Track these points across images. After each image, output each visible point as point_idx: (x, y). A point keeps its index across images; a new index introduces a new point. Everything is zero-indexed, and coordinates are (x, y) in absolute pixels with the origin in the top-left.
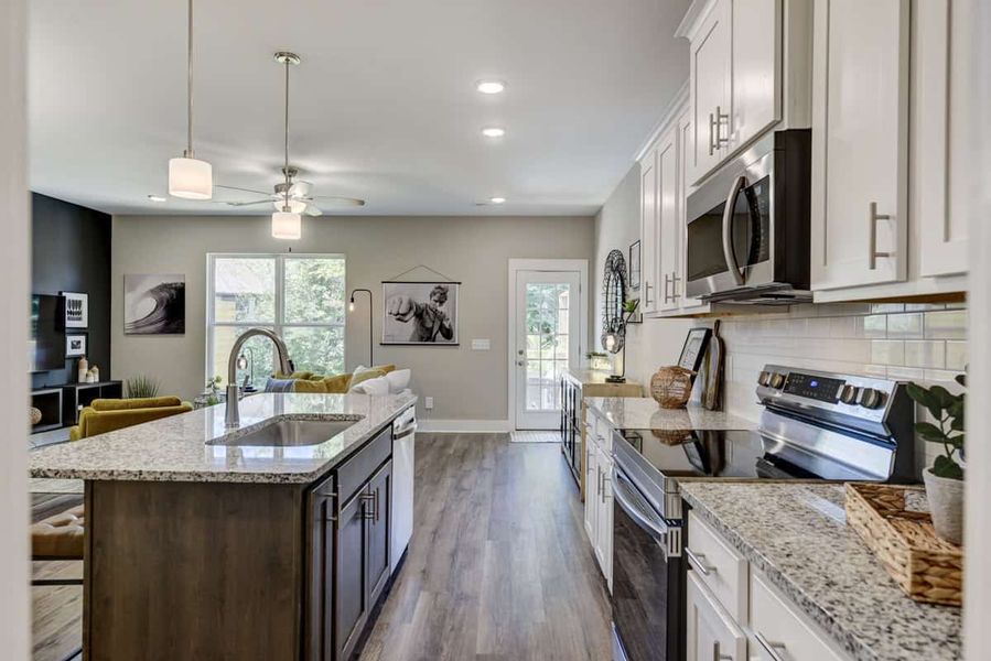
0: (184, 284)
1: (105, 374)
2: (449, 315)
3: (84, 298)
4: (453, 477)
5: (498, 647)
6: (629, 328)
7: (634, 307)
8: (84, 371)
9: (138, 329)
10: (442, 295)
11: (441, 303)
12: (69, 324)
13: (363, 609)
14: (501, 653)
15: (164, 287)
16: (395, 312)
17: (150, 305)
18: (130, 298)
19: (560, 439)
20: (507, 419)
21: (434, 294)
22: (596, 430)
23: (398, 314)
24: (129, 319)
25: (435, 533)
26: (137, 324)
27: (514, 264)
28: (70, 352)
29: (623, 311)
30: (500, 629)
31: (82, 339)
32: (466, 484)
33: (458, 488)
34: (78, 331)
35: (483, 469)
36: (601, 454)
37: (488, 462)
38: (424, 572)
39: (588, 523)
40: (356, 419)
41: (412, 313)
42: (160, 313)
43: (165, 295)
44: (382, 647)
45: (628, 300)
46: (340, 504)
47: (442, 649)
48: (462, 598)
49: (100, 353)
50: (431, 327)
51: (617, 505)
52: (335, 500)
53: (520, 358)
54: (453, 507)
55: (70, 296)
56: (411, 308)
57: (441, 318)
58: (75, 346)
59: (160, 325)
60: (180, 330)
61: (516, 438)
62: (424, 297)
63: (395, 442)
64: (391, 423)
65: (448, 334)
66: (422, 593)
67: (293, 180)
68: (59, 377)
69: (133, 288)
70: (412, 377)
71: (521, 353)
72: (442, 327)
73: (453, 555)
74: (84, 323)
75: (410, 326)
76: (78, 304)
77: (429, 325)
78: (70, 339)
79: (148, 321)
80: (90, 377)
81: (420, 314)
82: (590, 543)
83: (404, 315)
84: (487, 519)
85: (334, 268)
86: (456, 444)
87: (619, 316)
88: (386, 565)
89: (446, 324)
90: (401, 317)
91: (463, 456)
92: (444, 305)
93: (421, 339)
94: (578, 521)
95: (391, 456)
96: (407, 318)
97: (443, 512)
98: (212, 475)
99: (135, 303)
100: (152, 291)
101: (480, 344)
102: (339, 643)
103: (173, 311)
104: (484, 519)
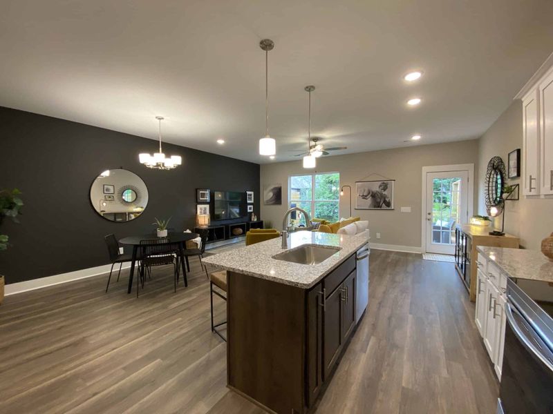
0: (281, 187)
1: (258, 218)
2: (388, 196)
3: (252, 193)
4: (390, 274)
5: (417, 386)
6: (507, 203)
7: (510, 190)
8: (253, 217)
9: (268, 203)
10: (385, 186)
11: (385, 190)
12: (248, 202)
13: (340, 344)
14: (418, 390)
15: (275, 188)
16: (361, 195)
17: (271, 194)
18: (265, 193)
19: (454, 261)
20: (421, 246)
21: (380, 186)
22: (487, 269)
24: (265, 200)
25: (380, 303)
26: (267, 201)
27: (425, 169)
28: (249, 211)
29: (502, 193)
30: (417, 373)
31: (252, 206)
32: (397, 279)
33: (393, 281)
34: (250, 204)
35: (407, 272)
36: (491, 285)
37: (410, 268)
38: (373, 324)
39: (478, 321)
40: (338, 249)
42: (274, 198)
43: (275, 191)
44: (350, 363)
45: (506, 186)
46: (325, 297)
47: (382, 376)
48: (395, 346)
49: (257, 211)
50: (379, 201)
51: (509, 327)
52: (323, 296)
53: (429, 217)
54: (390, 291)
55: (248, 193)
56: (369, 194)
57: (384, 197)
58: (250, 209)
59: (274, 202)
60: (280, 203)
61: (426, 257)
62: (376, 188)
63: (358, 261)
64: (356, 253)
65: (388, 204)
66: (372, 337)
67: (317, 143)
68: (246, 219)
69: (266, 189)
70: (369, 224)
71: (429, 214)
72: (385, 202)
73: (390, 318)
74: (252, 201)
76: (251, 195)
77: (379, 200)
78: (249, 207)
79: (270, 200)
80: (254, 219)
81: (374, 195)
82: (479, 334)
83: (366, 196)
84: (409, 301)
85: (336, 176)
86: (392, 256)
87: (499, 195)
88: (353, 320)
89: (387, 200)
90: (364, 197)
91: (395, 264)
93: (374, 207)
94: (470, 315)
95: (355, 268)
96: (367, 198)
97: (384, 293)
98: (267, 277)
99: (267, 195)
100: (272, 190)
101: (406, 209)
102: (326, 362)
103: (278, 196)
104: (408, 301)
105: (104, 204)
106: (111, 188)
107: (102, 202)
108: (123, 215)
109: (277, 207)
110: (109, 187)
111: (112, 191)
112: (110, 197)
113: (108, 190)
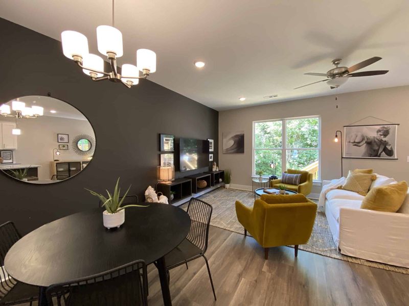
0: (244, 134)
2: (390, 142)
3: (213, 141)
9: (228, 152)
10: (386, 132)
11: (385, 136)
12: (209, 150)
15: (236, 136)
16: (352, 141)
17: (232, 143)
18: (225, 140)
21: (379, 131)
23: (355, 142)
24: (225, 148)
26: (227, 150)
28: (210, 160)
31: (213, 155)
34: (211, 153)
41: (364, 142)
42: (235, 146)
43: (237, 139)
55: (210, 140)
56: (363, 140)
57: (384, 144)
58: (211, 157)
59: (235, 150)
60: (242, 152)
62: (372, 133)
65: (390, 153)
69: (226, 137)
72: (385, 150)
75: (363, 148)
76: (211, 143)
77: (376, 148)
78: (210, 155)
79: (231, 148)
89: (389, 148)
90: (356, 144)
92: (387, 137)
93: (371, 155)
96: (360, 144)
99: (227, 143)
100: (232, 138)
103: (240, 144)
105: (58, 153)
106: (65, 137)
107: (56, 150)
108: (78, 164)
109: (239, 156)
110: (63, 136)
111: (66, 140)
112: (64, 147)
113: (62, 139)
